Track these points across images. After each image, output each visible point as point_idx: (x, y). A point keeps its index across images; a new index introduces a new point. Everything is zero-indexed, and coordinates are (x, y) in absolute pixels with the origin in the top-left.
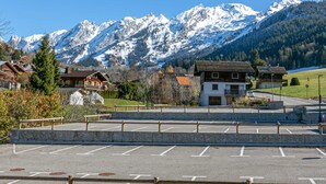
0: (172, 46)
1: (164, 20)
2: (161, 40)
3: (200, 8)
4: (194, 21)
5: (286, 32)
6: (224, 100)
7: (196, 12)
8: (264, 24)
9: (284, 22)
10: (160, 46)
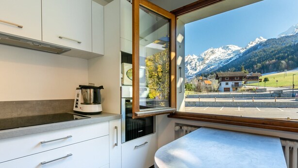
0: (198, 68)
1: (195, 57)
2: (194, 66)
3: (211, 50)
4: (208, 56)
5: (257, 56)
6: (231, 89)
7: (209, 51)
8: (245, 53)
9: (256, 51)
10: (193, 68)
